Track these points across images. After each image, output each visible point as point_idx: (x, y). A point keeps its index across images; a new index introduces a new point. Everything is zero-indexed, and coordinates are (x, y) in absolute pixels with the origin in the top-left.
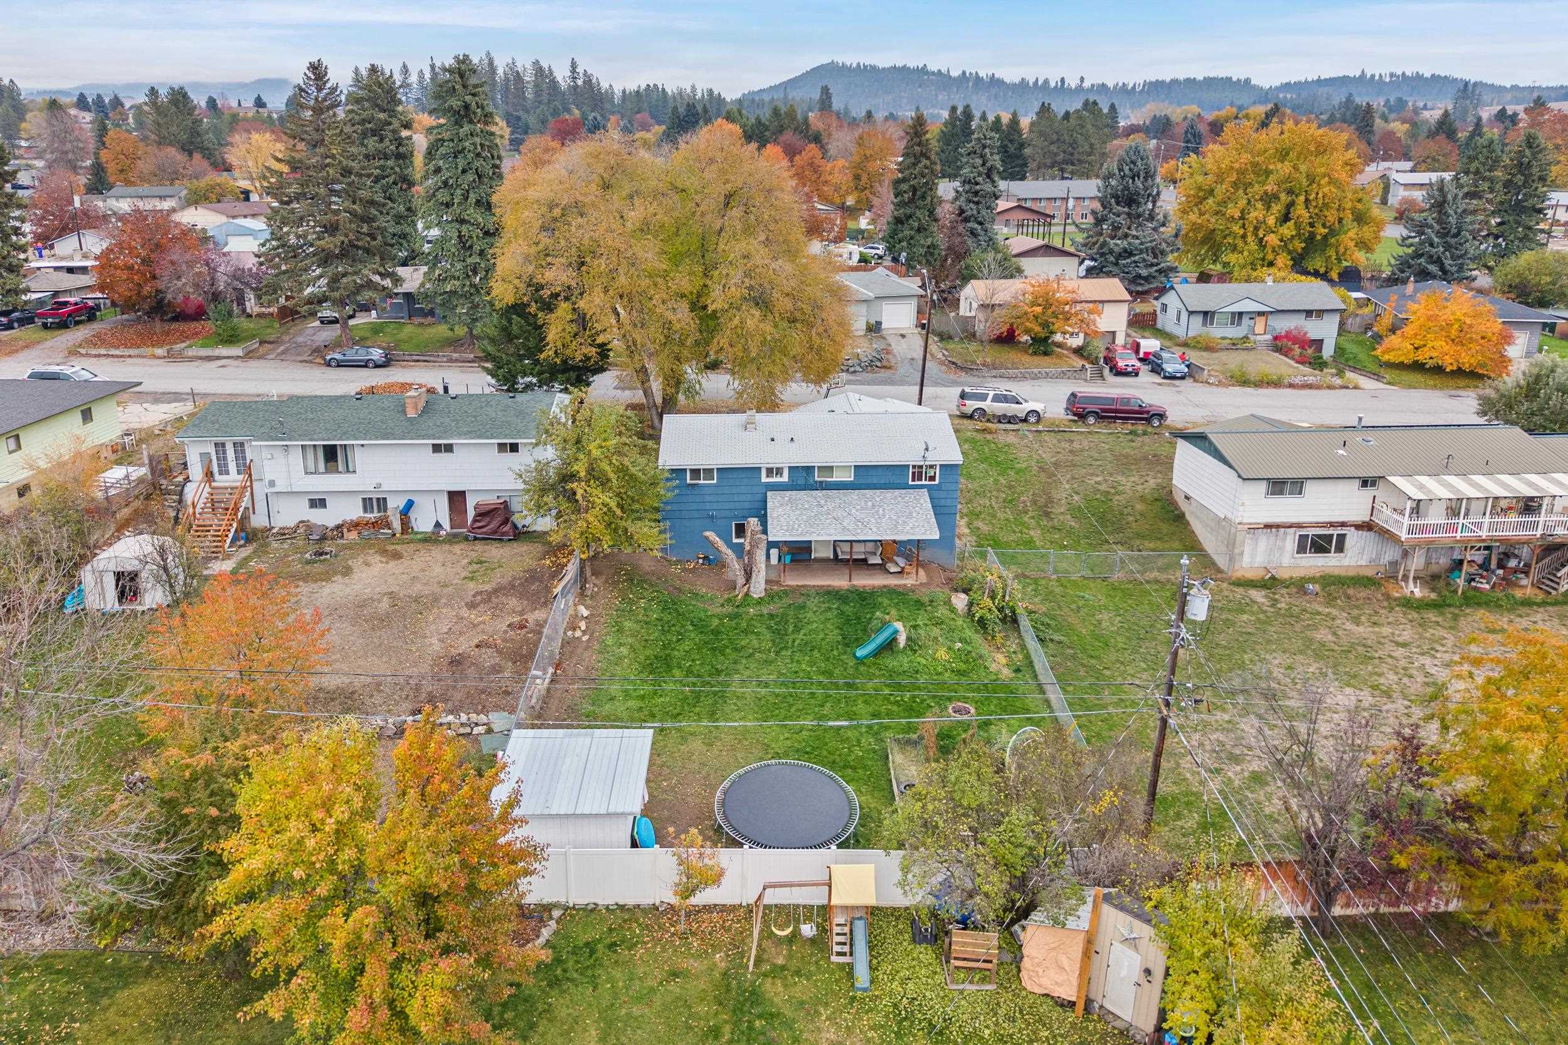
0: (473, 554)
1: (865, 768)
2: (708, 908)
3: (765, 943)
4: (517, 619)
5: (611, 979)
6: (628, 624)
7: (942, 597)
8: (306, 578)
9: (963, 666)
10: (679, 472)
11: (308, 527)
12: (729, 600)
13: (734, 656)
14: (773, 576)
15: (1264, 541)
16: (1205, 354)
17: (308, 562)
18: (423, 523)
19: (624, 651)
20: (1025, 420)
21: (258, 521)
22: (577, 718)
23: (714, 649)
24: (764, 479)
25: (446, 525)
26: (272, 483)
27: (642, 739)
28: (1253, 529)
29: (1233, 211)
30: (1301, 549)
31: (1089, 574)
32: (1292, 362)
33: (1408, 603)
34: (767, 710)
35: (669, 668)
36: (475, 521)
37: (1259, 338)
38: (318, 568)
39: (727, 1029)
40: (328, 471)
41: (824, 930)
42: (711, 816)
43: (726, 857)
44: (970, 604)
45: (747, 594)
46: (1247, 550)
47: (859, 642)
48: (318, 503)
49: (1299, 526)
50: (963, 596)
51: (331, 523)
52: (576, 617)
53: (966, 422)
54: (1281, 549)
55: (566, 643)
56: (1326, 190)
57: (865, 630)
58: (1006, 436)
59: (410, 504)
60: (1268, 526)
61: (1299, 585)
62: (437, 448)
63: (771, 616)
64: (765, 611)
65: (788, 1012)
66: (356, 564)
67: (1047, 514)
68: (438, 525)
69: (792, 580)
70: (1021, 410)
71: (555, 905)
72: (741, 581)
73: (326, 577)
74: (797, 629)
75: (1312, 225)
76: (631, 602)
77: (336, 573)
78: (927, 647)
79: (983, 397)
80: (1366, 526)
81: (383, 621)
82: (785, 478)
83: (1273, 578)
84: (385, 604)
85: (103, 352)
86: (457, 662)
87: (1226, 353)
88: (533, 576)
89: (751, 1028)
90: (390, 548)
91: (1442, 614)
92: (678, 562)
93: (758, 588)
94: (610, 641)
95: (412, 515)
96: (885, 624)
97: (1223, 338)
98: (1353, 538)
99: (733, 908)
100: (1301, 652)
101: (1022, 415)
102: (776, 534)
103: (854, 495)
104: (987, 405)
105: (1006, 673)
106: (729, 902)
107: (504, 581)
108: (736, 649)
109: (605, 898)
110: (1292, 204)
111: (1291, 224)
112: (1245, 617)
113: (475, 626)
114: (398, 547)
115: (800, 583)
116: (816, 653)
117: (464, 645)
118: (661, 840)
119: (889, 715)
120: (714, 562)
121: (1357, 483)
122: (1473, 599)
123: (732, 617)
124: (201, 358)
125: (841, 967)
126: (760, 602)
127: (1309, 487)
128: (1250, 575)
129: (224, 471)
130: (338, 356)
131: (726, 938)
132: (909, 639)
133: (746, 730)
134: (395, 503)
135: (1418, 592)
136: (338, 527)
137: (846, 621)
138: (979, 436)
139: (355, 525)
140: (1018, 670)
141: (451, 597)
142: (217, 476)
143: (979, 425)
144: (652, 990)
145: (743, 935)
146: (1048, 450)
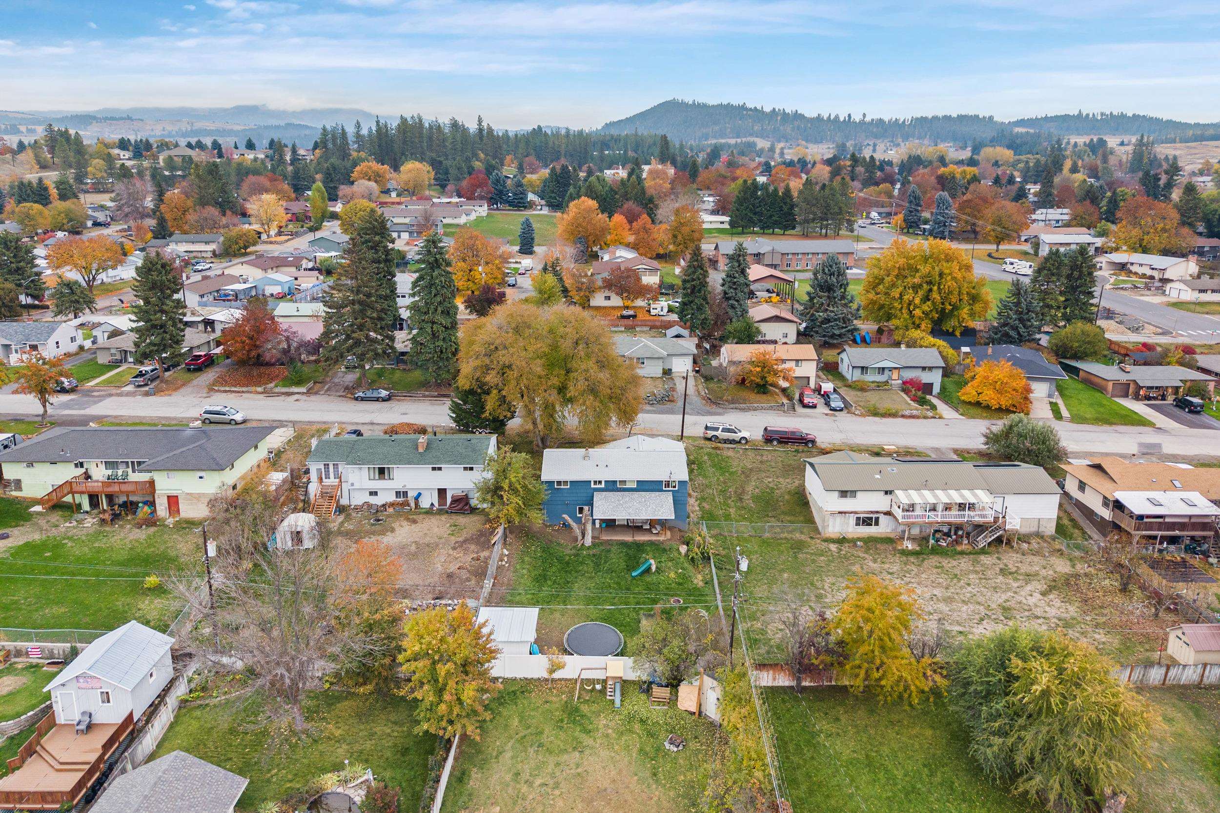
0: (451, 521)
1: (630, 626)
2: (560, 680)
3: (582, 692)
4: (475, 555)
5: (522, 703)
6: (526, 559)
7: (675, 547)
8: (374, 533)
9: (681, 581)
10: (550, 483)
11: (369, 506)
12: (574, 547)
13: (575, 575)
14: (596, 534)
15: (839, 519)
16: (859, 393)
17: (373, 525)
18: (425, 503)
19: (525, 571)
20: (739, 442)
21: (344, 502)
22: (505, 602)
23: (566, 572)
24: (593, 486)
25: (436, 504)
26: (352, 484)
27: (533, 613)
28: (833, 514)
29: (896, 293)
30: (857, 524)
31: (753, 533)
32: (908, 399)
33: (905, 553)
34: (589, 601)
35: (546, 580)
36: (451, 504)
37: (893, 382)
38: (378, 528)
39: (566, 720)
40: (380, 479)
41: (604, 688)
42: (563, 644)
43: (567, 658)
44: (688, 550)
45: (583, 544)
46: (831, 524)
47: (634, 569)
48: (374, 493)
49: (856, 513)
50: (685, 547)
51: (380, 503)
52: (502, 555)
53: (707, 442)
54: (848, 524)
55: (498, 568)
56: (949, 283)
57: (637, 563)
58: (728, 452)
59: (420, 494)
60: (840, 513)
61: (853, 542)
62: (434, 469)
63: (594, 555)
64: (591, 553)
65: (589, 715)
66: (396, 525)
67: (741, 499)
68: (432, 504)
69: (605, 537)
70: (737, 436)
71: (500, 678)
72: (580, 538)
73: (383, 533)
74: (606, 562)
75: (943, 304)
76: (528, 548)
77: (387, 531)
78: (665, 571)
79: (717, 429)
80: (888, 513)
81: (415, 555)
82: (603, 486)
83: (844, 538)
84: (413, 548)
85: (227, 389)
86: (450, 576)
87: (872, 392)
88: (482, 534)
89: (575, 719)
90: (411, 517)
91: (918, 558)
92: (550, 526)
93: (588, 541)
94: (518, 567)
95: (420, 500)
96: (646, 560)
97: (873, 382)
98: (883, 519)
99: (570, 680)
100: (842, 576)
101: (738, 439)
102: (598, 515)
103: (636, 494)
104: (718, 433)
105: (701, 584)
106: (568, 677)
107: (469, 536)
108: (576, 572)
109: (519, 675)
110: (931, 290)
111: (929, 303)
112: (822, 558)
113: (457, 559)
114: (415, 517)
115: (609, 538)
116: (614, 574)
117: (453, 568)
118: (542, 652)
119: (644, 603)
120: (566, 526)
121: (883, 493)
122: (936, 551)
123: (576, 555)
124: (283, 394)
125: (610, 700)
126: (589, 548)
127: (859, 494)
128: (833, 536)
129: (328, 477)
130: (361, 394)
131: (567, 690)
132: (657, 568)
133: (579, 609)
134: (411, 494)
135: (910, 547)
136: (384, 505)
137: (629, 557)
138: (713, 451)
139: (392, 505)
140: (706, 583)
141: (444, 544)
142: (324, 480)
143: (714, 445)
144: (538, 707)
145: (574, 689)
146: (749, 460)
